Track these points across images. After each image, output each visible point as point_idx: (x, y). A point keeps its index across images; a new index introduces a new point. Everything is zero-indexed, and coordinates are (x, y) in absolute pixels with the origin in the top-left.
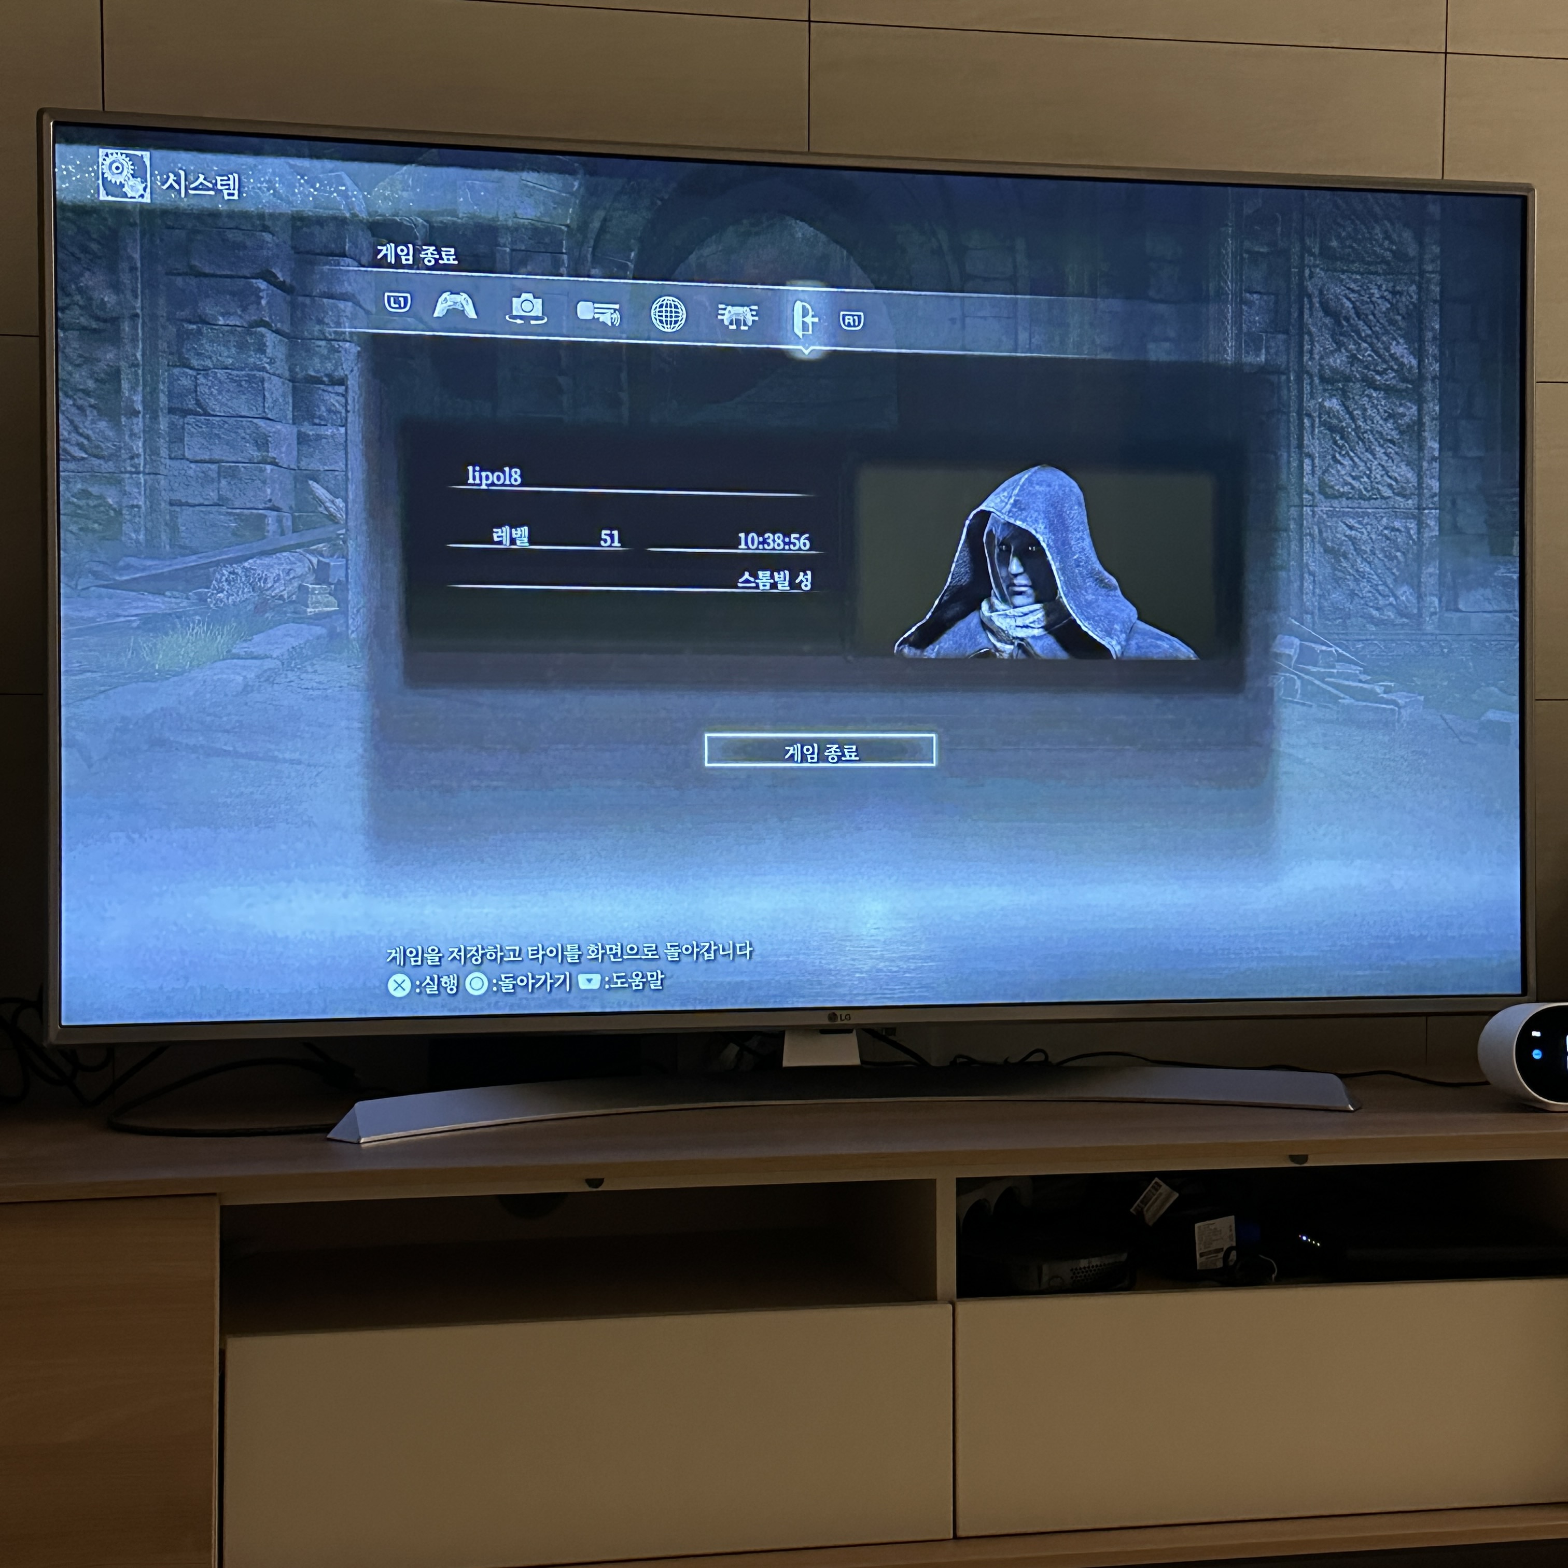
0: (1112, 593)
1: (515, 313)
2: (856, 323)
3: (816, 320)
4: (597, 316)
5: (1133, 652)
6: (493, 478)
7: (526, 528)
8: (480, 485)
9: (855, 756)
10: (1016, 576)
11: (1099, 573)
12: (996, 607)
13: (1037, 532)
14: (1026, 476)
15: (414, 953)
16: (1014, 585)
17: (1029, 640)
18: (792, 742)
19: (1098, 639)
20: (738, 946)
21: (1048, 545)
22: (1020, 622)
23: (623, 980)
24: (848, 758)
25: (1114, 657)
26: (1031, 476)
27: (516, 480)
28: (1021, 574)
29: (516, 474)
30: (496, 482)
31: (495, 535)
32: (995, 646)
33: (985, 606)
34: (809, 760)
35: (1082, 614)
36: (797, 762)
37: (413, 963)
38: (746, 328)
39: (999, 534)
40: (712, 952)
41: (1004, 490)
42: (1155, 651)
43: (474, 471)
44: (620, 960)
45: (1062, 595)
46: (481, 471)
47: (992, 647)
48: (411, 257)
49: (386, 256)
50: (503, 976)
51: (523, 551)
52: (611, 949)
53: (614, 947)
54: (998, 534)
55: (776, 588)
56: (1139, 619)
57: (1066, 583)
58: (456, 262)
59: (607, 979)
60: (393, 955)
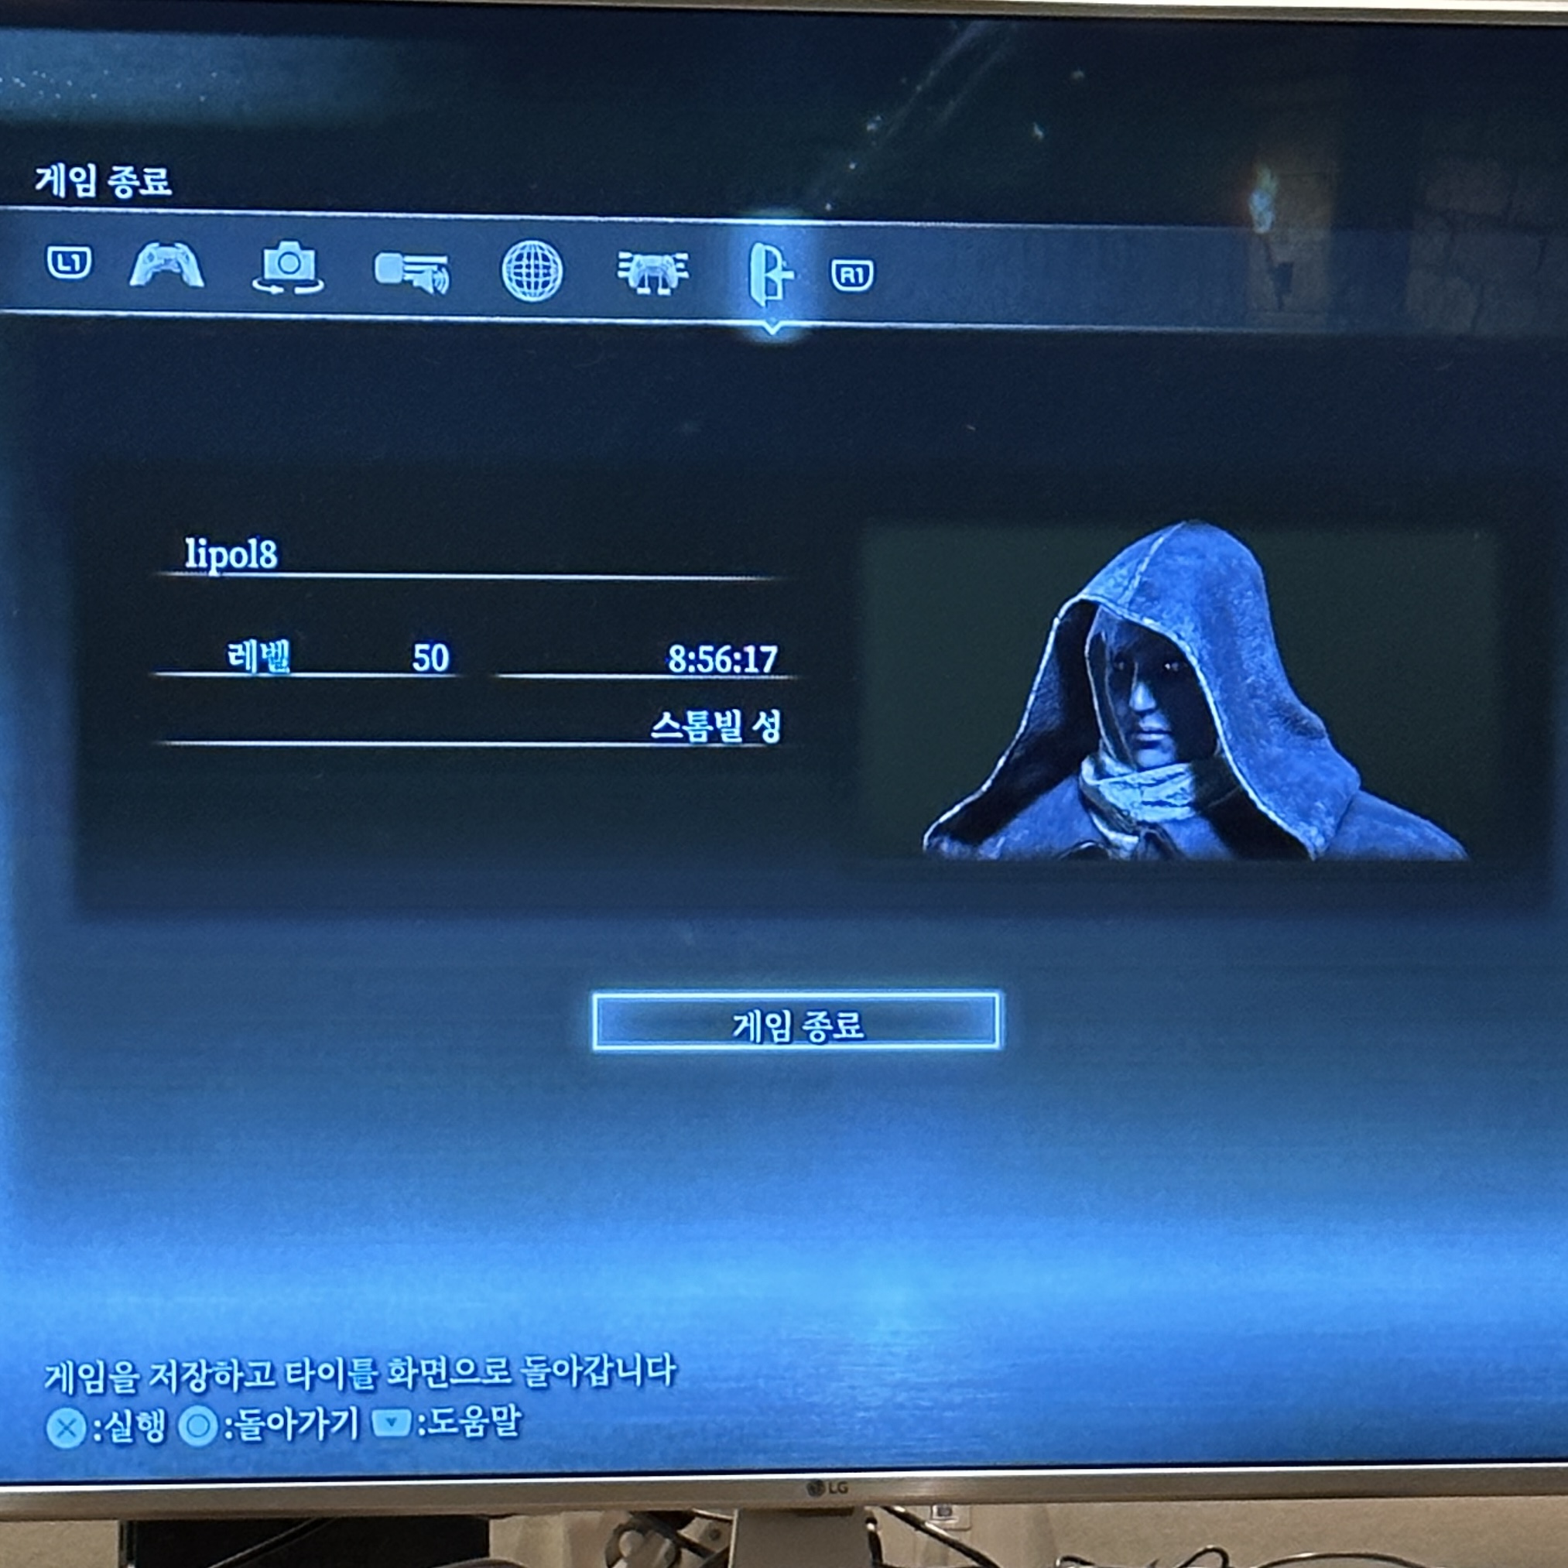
0: (1315, 743)
1: (267, 276)
2: (861, 280)
3: (790, 275)
4: (408, 277)
5: (1351, 845)
6: (230, 557)
7: (285, 643)
8: (208, 569)
9: (857, 1031)
10: (1142, 714)
12: (1107, 769)
13: (1180, 637)
14: (1161, 540)
15: (92, 1375)
16: (1141, 731)
17: (1167, 827)
18: (746, 1008)
19: (1285, 826)
20: (650, 1362)
21: (1200, 661)
22: (1150, 795)
23: (450, 1421)
24: (844, 1035)
25: (1313, 857)
26: (1168, 540)
27: (268, 561)
28: (1150, 711)
29: (269, 551)
30: (235, 564)
31: (232, 655)
32: (1105, 838)
33: (1087, 768)
34: (776, 1039)
35: (1260, 781)
36: (755, 1042)
37: (90, 1391)
38: (666, 292)
39: (1110, 640)
40: (605, 1373)
41: (1122, 565)
42: (1391, 846)
43: (197, 546)
44: (445, 1385)
45: (1226, 747)
46: (207, 547)
47: (1098, 839)
48: (92, 186)
49: (50, 184)
50: (243, 1413)
51: (279, 680)
52: (429, 1367)
53: (434, 1363)
54: (1112, 641)
55: (720, 740)
56: (1363, 788)
57: (1233, 727)
58: (169, 192)
59: (422, 1419)
60: (57, 1375)
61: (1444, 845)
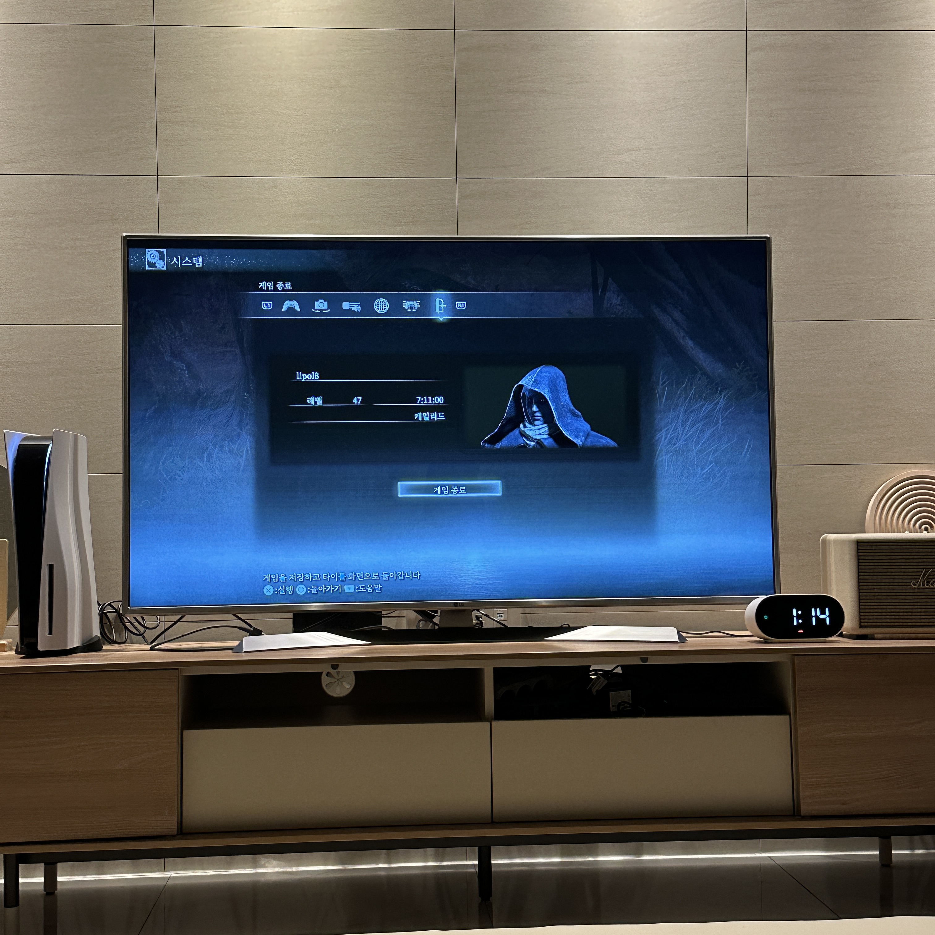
0: (579, 419)
1: (316, 308)
2: (463, 307)
3: (445, 306)
4: (351, 308)
5: (589, 444)
6: (307, 376)
7: (321, 397)
8: (302, 380)
9: (465, 491)
10: (535, 412)
11: (573, 410)
12: (526, 426)
13: (544, 393)
14: (539, 369)
15: (275, 577)
16: (535, 417)
17: (542, 440)
18: (437, 486)
19: (572, 439)
20: (414, 573)
21: (550, 399)
22: (537, 432)
23: (364, 588)
24: (461, 492)
25: (579, 447)
26: (541, 369)
27: (317, 377)
28: (537, 411)
29: (317, 375)
30: (308, 378)
31: (308, 400)
32: (526, 443)
33: (522, 426)
34: (444, 493)
35: (565, 428)
36: (439, 494)
37: (274, 581)
38: (415, 310)
39: (527, 393)
40: (403, 576)
41: (529, 376)
42: (599, 444)
43: (299, 374)
44: (363, 579)
45: (556, 420)
46: (302, 374)
47: (525, 443)
48: (272, 287)
49: (262, 287)
50: (312, 586)
51: (320, 406)
52: (359, 575)
53: (360, 574)
56: (592, 430)
57: (558, 415)
58: (291, 288)
59: (357, 588)
60: (266, 577)
61: (612, 443)
